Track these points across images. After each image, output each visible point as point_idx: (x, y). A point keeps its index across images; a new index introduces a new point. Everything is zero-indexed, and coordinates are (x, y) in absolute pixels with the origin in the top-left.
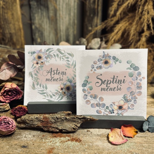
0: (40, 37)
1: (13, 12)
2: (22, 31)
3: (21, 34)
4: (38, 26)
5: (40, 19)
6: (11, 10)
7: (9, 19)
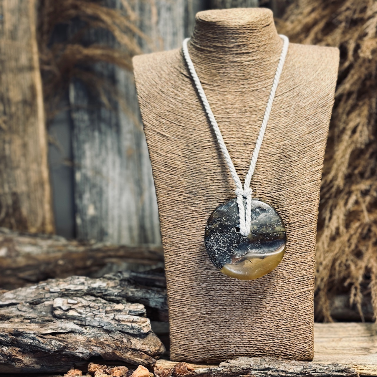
0: (94, 203)
1: (26, 139)
2: (47, 187)
3: (43, 195)
4: (90, 174)
5: (98, 156)
6: (22, 134)
7: (15, 156)
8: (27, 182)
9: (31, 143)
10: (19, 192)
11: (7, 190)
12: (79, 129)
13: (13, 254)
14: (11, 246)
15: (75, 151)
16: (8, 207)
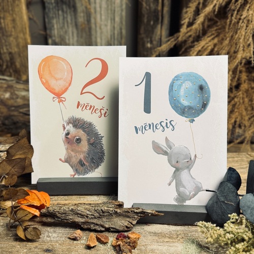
4: (57, 40)
6: (11, 12)
7: (8, 28)
8: (18, 45)
9: (18, 19)
10: (13, 51)
11: (5, 51)
12: (49, 9)
13: (14, 97)
14: (12, 91)
15: (47, 25)
16: (7, 62)
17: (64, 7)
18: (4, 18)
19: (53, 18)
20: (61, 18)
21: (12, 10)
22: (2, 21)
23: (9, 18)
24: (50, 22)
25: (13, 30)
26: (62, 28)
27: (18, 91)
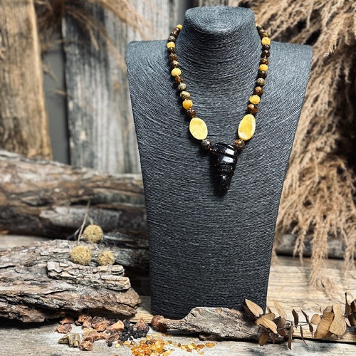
0: (86, 130)
2: (44, 114)
3: (40, 122)
4: (81, 103)
6: (19, 65)
7: (14, 85)
8: (26, 109)
9: (28, 74)
10: (19, 117)
11: (8, 115)
12: (71, 62)
13: (17, 181)
14: (14, 172)
15: (68, 83)
16: (10, 130)
17: (92, 60)
18: (9, 72)
19: (76, 74)
20: (87, 74)
21: (21, 61)
22: (7, 75)
23: (16, 72)
24: (72, 80)
25: (21, 88)
26: (88, 88)
27: (21, 172)
